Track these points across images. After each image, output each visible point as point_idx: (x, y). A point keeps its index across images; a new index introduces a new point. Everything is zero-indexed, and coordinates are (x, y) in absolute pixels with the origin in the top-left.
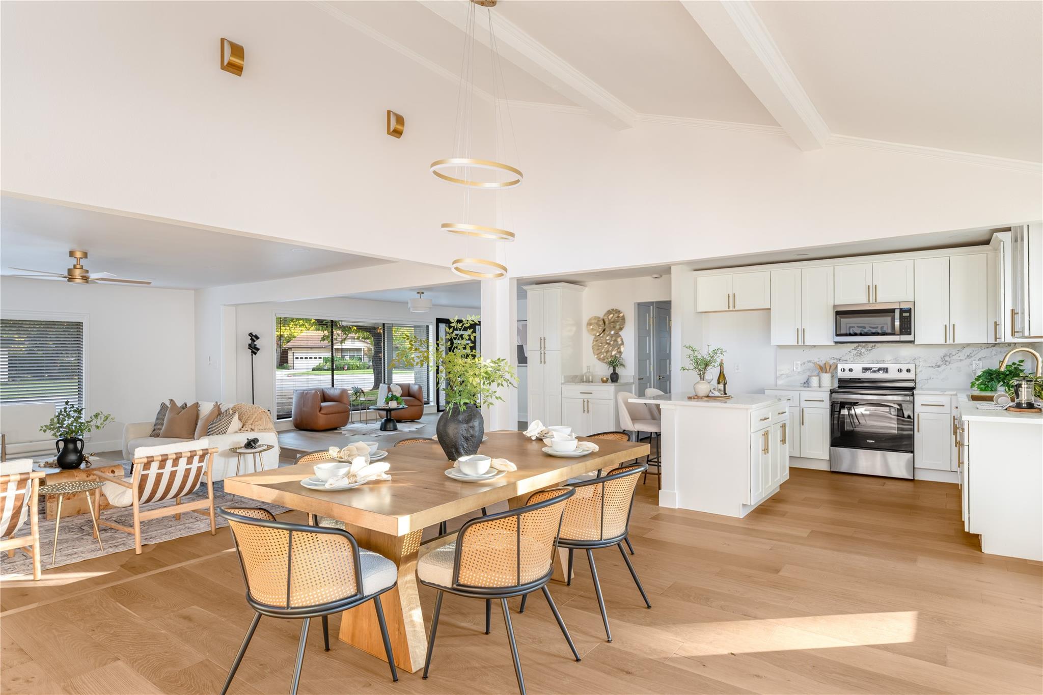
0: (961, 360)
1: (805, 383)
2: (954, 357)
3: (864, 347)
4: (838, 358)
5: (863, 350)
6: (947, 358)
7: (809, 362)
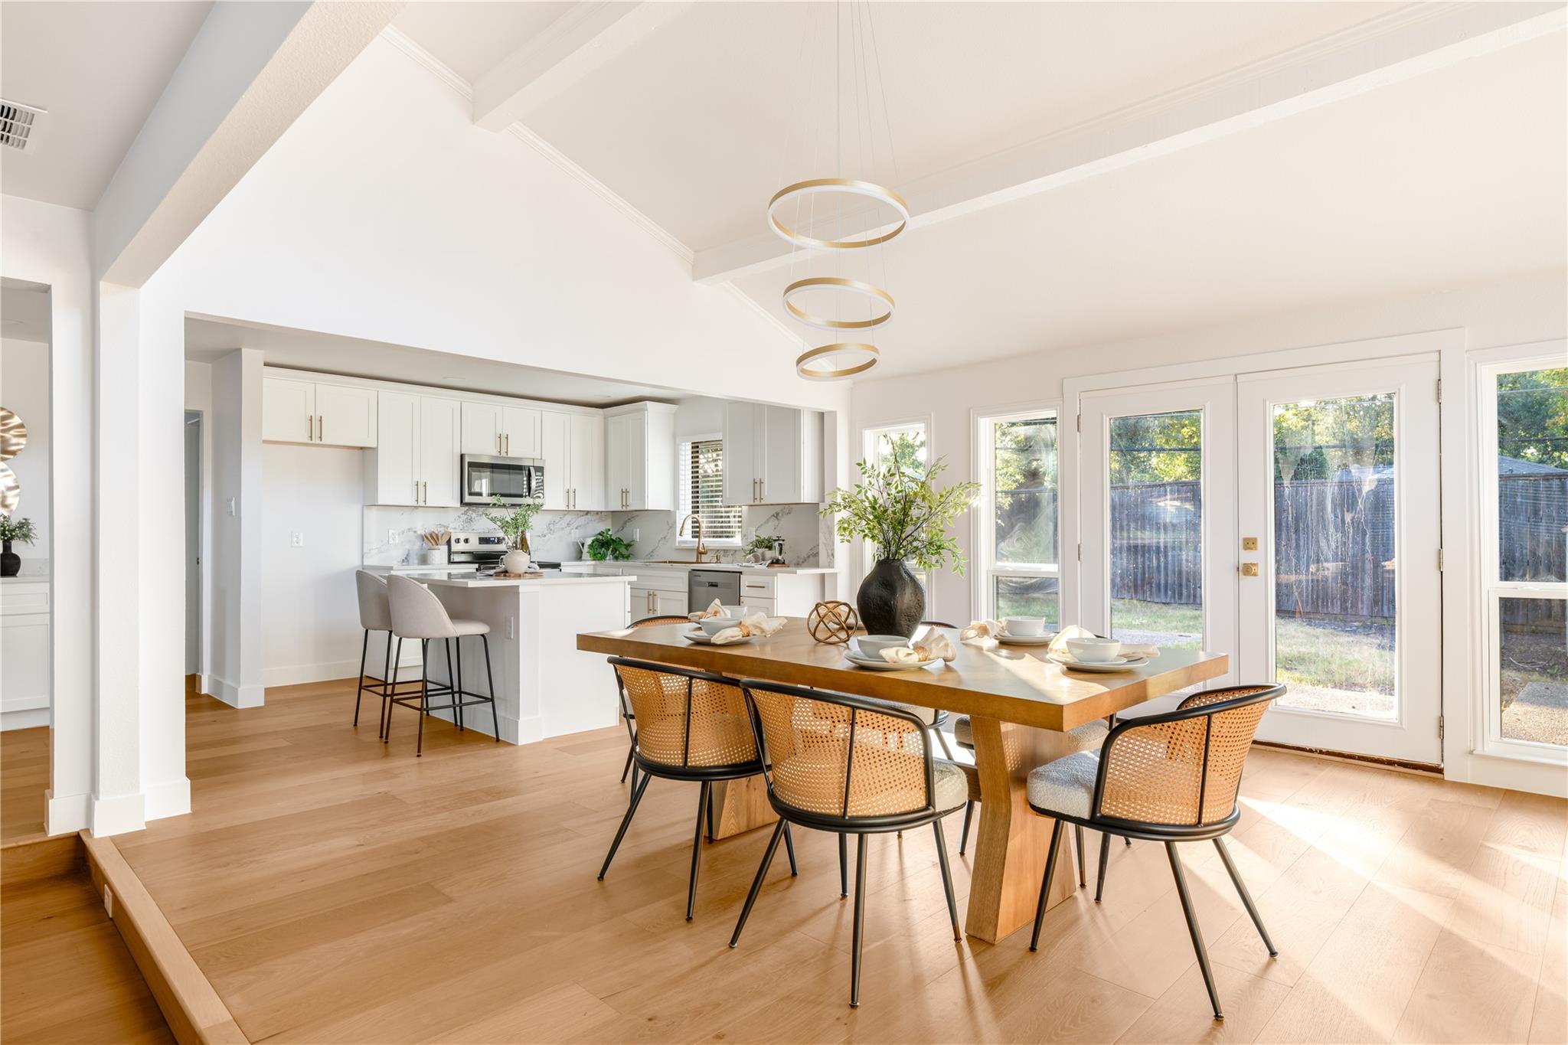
0: (563, 529)
1: (403, 561)
2: (558, 526)
3: (474, 511)
4: (445, 524)
5: (474, 515)
6: (552, 527)
7: (409, 529)
